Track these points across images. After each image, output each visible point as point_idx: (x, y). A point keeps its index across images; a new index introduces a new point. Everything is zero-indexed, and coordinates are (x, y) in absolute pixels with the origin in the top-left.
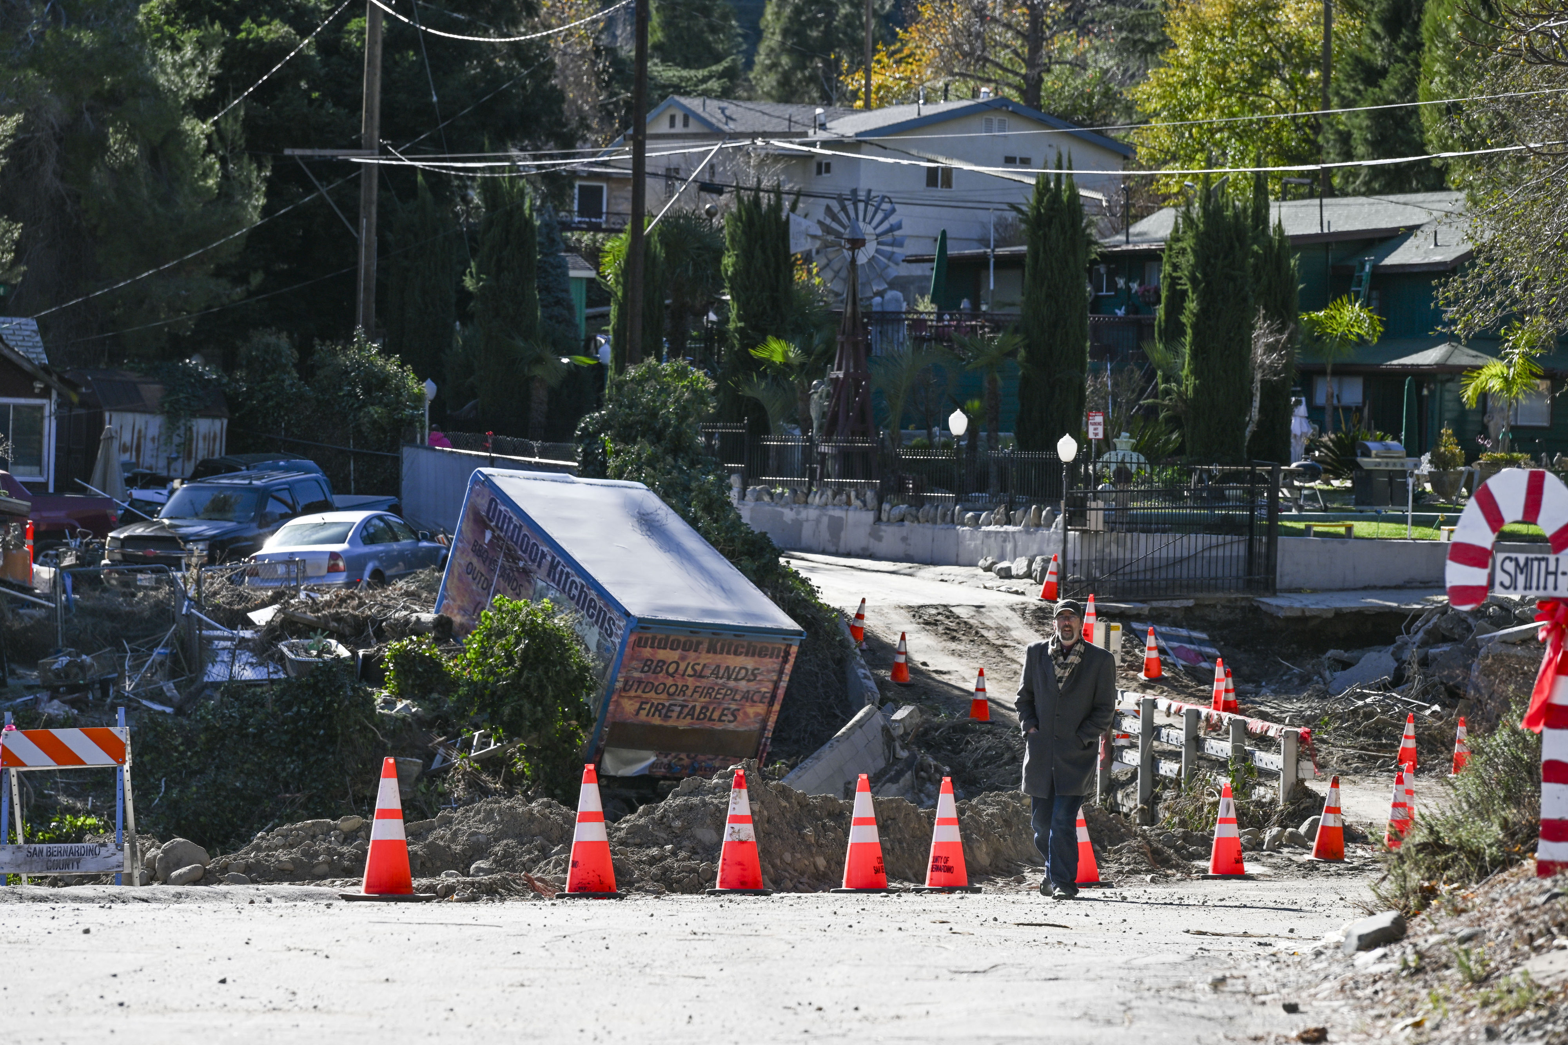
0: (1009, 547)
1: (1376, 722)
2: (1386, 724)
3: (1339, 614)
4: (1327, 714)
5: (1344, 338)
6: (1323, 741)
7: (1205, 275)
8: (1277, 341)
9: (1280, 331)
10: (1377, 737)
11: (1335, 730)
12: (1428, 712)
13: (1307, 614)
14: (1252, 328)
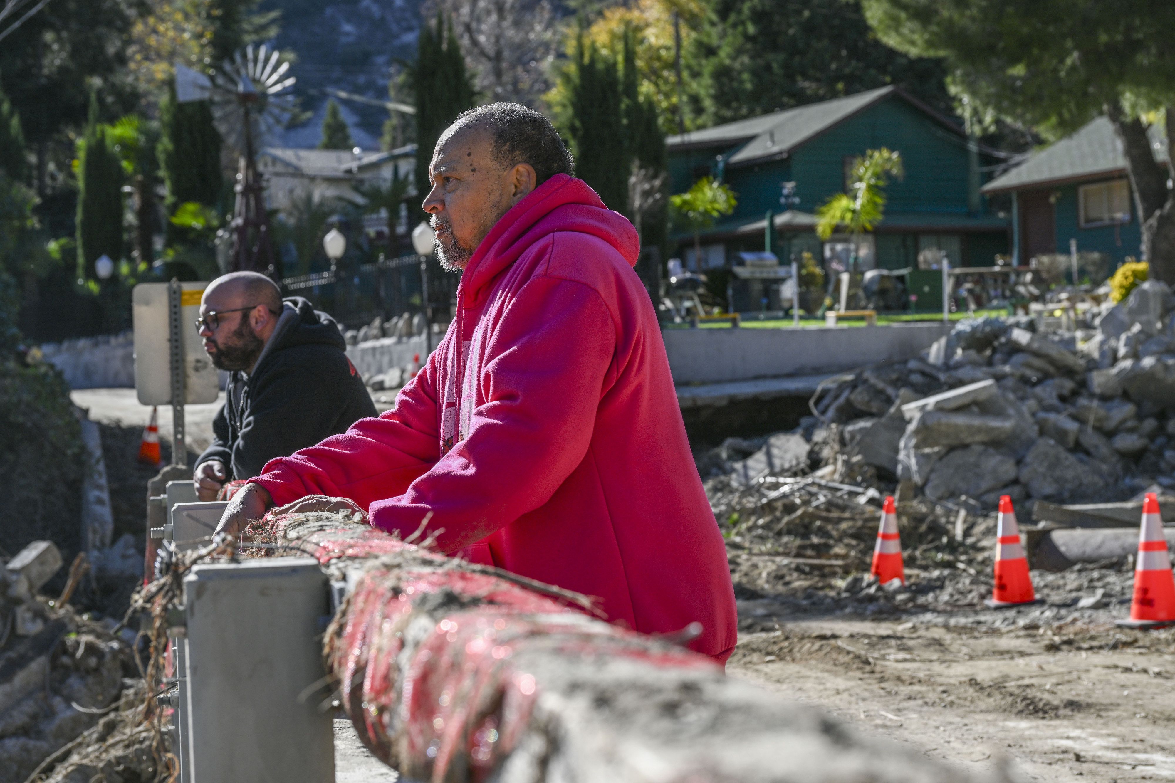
0: (386, 360)
1: (801, 517)
2: (813, 517)
3: (734, 403)
4: (734, 510)
5: (706, 213)
6: (736, 546)
7: (582, 122)
8: (652, 187)
9: (655, 176)
10: (805, 536)
11: (750, 529)
12: (862, 500)
13: (700, 403)
14: (629, 173)
